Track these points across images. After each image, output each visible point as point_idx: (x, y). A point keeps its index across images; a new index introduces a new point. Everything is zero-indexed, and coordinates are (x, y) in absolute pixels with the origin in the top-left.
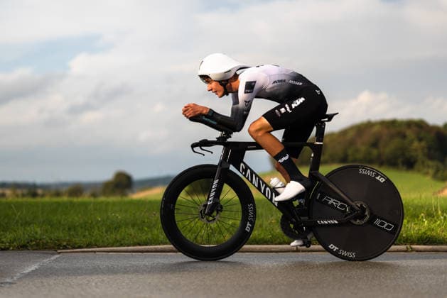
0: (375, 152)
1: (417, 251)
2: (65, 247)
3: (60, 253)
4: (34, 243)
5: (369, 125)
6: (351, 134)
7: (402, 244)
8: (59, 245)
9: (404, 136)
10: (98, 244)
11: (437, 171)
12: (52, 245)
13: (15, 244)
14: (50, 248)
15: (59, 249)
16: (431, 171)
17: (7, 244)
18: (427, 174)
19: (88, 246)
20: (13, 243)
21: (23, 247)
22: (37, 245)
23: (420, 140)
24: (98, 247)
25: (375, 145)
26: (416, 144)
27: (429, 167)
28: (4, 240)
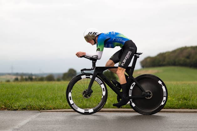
0: (188, 61)
2: (43, 109)
3: (41, 112)
4: (29, 107)
5: (185, 48)
6: (177, 52)
8: (41, 108)
10: (58, 108)
12: (38, 108)
13: (21, 107)
14: (37, 110)
15: (41, 110)
17: (17, 107)
19: (54, 109)
20: (20, 107)
21: (24, 109)
22: (31, 108)
24: (59, 109)
25: (188, 57)
28: (16, 105)
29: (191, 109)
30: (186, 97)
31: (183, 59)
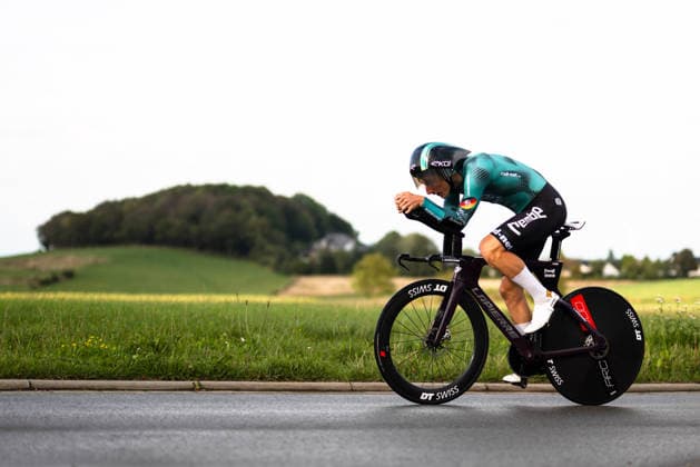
0: (194, 229)
1: (207, 390)
5: (188, 190)
6: (161, 201)
7: (187, 379)
9: (238, 208)
11: (281, 259)
16: (273, 260)
18: (265, 264)
23: (261, 213)
25: (195, 218)
26: (254, 219)
27: (269, 253)
29: (170, 380)
30: (157, 341)
31: (178, 222)
